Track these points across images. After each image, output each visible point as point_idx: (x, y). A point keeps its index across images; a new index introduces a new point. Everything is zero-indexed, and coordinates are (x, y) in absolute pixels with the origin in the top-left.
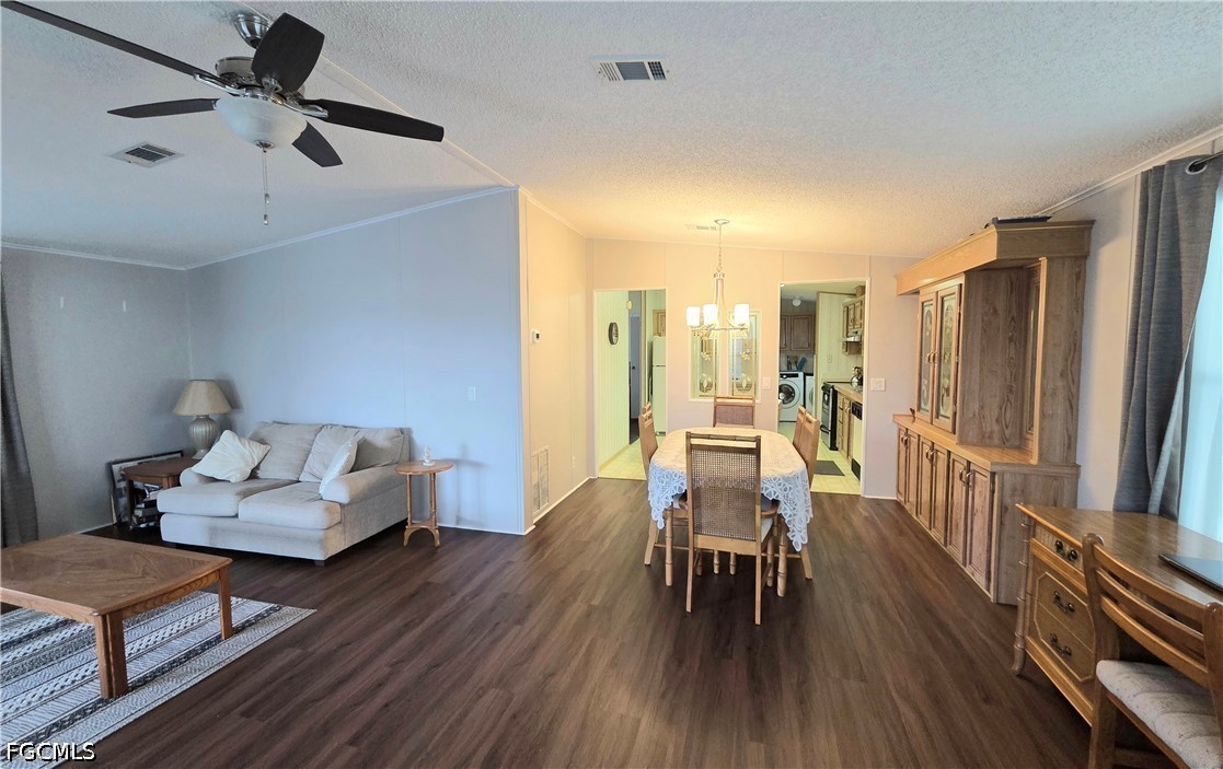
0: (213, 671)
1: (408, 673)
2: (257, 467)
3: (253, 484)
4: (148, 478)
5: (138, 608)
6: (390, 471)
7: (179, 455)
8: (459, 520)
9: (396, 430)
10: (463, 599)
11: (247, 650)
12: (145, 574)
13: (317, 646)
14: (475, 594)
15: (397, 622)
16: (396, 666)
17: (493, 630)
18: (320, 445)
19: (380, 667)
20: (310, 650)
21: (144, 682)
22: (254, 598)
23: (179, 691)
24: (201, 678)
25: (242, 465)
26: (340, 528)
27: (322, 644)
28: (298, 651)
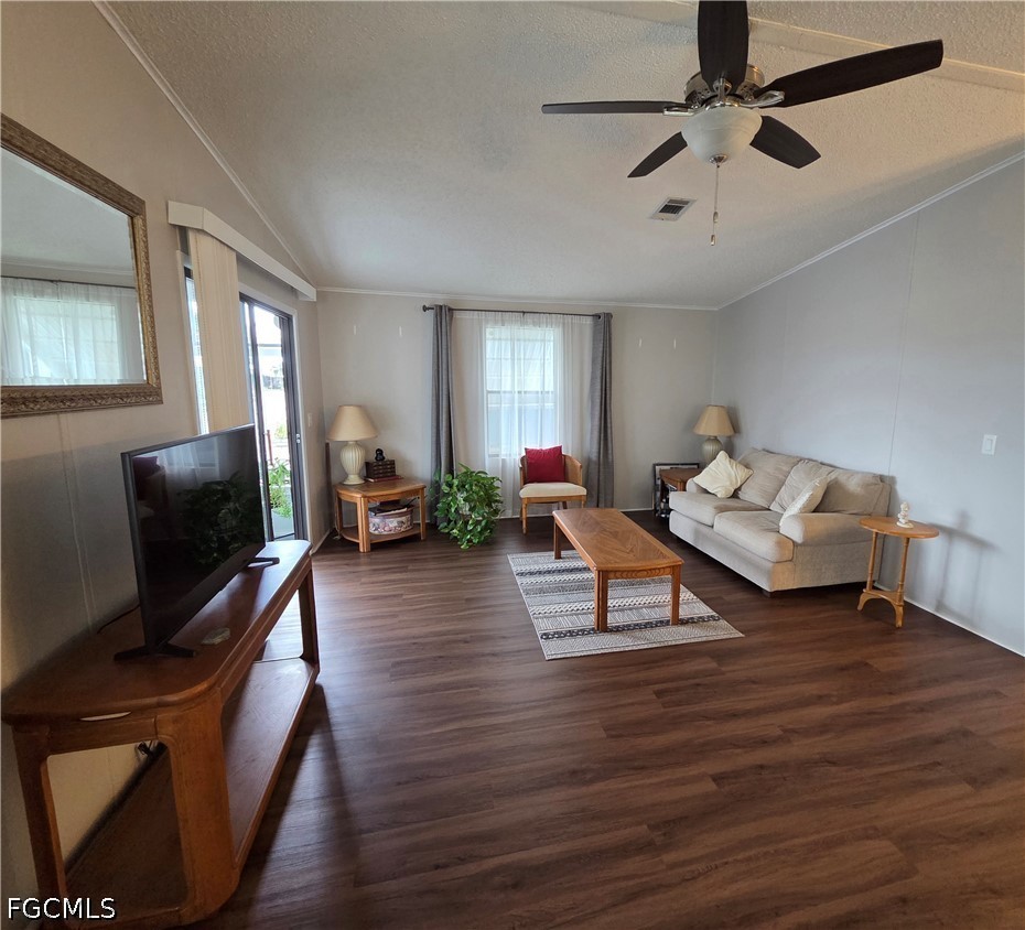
0: (654, 645)
1: (798, 749)
2: (739, 489)
3: (733, 503)
4: (672, 481)
5: (618, 574)
6: (854, 522)
7: (696, 467)
8: (940, 605)
9: (875, 476)
10: (904, 705)
11: (681, 642)
12: (632, 551)
13: (730, 668)
14: (923, 708)
15: (811, 689)
16: (788, 735)
17: (924, 768)
18: (794, 478)
19: (771, 725)
20: (723, 669)
21: (617, 630)
22: (706, 601)
23: (630, 649)
24: (646, 647)
25: (728, 483)
26: (790, 565)
27: (737, 670)
28: (713, 665)
